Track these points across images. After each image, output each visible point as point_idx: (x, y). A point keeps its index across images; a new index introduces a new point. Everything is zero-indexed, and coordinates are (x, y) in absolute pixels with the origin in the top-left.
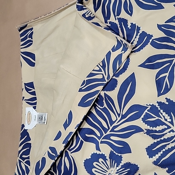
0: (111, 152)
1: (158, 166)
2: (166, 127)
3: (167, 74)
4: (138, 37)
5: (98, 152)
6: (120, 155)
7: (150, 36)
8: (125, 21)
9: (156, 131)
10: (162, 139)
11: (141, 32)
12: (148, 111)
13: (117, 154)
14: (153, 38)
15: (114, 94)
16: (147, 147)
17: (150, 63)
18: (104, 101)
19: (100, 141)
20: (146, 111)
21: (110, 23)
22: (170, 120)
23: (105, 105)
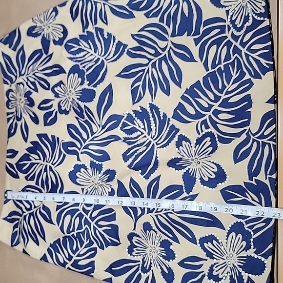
0: (92, 162)
1: (132, 169)
2: (140, 134)
3: (141, 83)
4: (114, 46)
5: (79, 163)
6: (100, 163)
7: (125, 46)
8: (102, 31)
9: (132, 138)
10: (136, 144)
11: (116, 41)
12: (125, 119)
13: (97, 163)
14: (128, 48)
15: (93, 106)
16: (123, 153)
17: (125, 73)
18: (84, 114)
19: (80, 152)
20: (123, 120)
21: (87, 32)
22: (143, 127)
23: (86, 118)
